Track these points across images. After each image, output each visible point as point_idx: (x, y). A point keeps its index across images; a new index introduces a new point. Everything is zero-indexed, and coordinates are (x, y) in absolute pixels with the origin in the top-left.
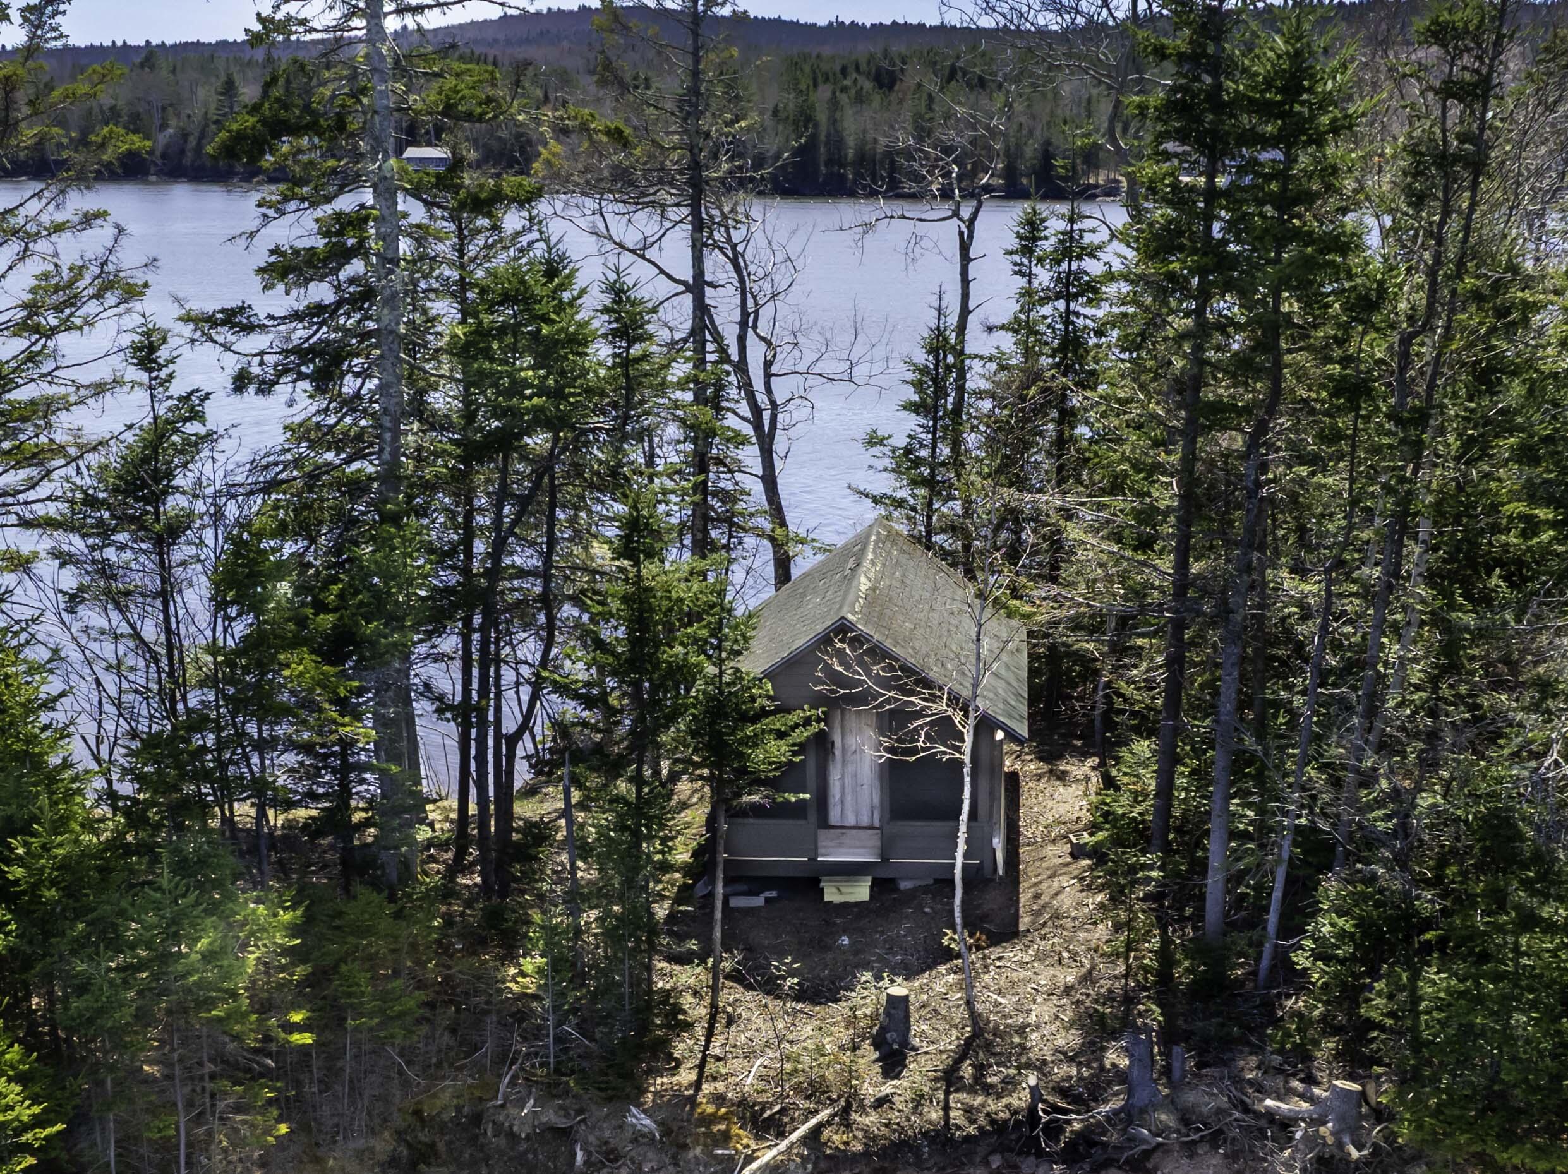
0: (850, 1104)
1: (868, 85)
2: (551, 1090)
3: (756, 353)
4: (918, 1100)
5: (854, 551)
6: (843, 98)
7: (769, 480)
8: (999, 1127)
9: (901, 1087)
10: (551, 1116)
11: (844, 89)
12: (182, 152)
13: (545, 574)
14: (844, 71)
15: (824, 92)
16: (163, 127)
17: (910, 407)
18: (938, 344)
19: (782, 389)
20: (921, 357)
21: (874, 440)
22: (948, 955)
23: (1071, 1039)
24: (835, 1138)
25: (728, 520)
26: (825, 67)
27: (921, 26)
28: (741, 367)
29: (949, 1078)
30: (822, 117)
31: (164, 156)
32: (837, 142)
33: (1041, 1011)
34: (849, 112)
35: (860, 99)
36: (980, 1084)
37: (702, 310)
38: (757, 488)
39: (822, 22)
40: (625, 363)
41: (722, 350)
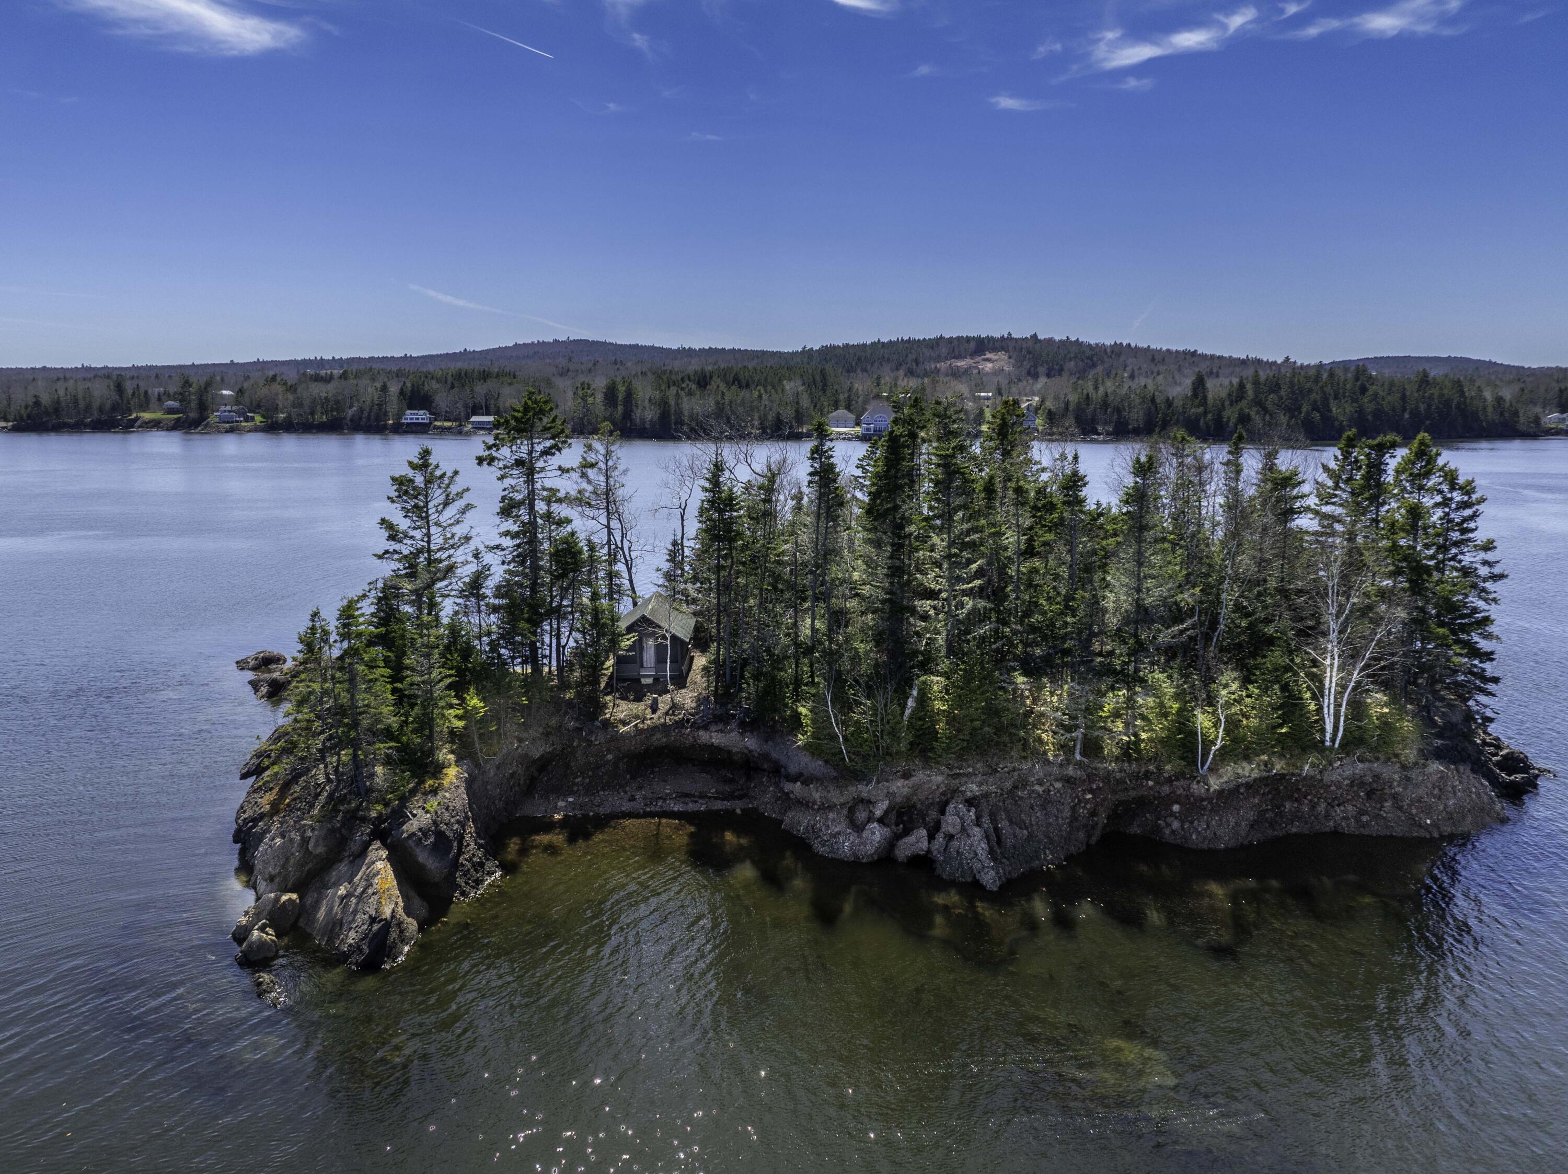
0: (645, 719)
1: (694, 386)
2: (577, 719)
3: (626, 545)
4: (659, 718)
5: (650, 600)
6: (682, 393)
7: (631, 581)
8: (676, 722)
9: (655, 716)
10: (577, 725)
11: (682, 389)
12: (361, 418)
13: (572, 606)
14: (682, 379)
15: (673, 390)
16: (351, 406)
17: (668, 560)
18: (675, 544)
19: (633, 554)
20: (670, 547)
21: (658, 570)
22: (668, 691)
23: (694, 705)
24: (641, 726)
25: (619, 592)
26: (673, 377)
27: (724, 349)
28: (622, 549)
29: (667, 714)
30: (672, 402)
31: (352, 420)
32: (679, 413)
33: (689, 701)
34: (685, 399)
35: (690, 394)
36: (673, 714)
37: (610, 533)
38: (627, 583)
39: (675, 347)
40: (591, 556)
41: (616, 544)
